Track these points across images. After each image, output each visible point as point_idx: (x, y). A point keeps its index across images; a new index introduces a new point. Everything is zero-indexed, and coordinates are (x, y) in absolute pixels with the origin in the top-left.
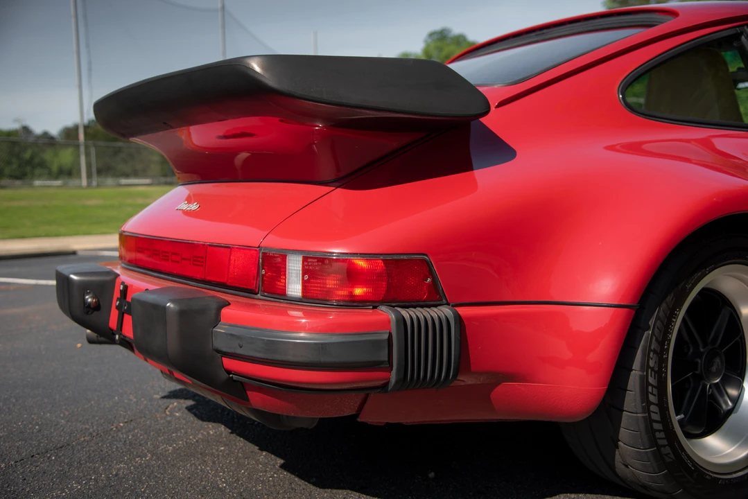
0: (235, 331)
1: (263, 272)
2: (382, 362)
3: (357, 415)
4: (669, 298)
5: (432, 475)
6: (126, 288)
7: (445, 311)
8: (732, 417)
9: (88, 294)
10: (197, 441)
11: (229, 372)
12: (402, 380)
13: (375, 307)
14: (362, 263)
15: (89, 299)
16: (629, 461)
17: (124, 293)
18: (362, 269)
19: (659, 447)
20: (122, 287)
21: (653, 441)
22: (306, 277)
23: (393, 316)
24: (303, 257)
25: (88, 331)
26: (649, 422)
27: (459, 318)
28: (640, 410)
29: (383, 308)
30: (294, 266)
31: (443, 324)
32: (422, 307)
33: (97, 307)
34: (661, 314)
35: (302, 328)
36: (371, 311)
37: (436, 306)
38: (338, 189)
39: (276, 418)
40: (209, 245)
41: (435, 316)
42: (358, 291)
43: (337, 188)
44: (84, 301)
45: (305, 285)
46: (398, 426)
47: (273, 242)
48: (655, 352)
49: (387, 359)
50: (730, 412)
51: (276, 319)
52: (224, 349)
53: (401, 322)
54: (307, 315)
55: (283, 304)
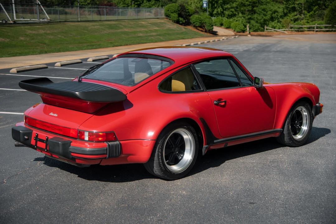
0: (75, 148)
1: (79, 135)
2: (105, 153)
3: (100, 163)
4: (164, 137)
5: (115, 176)
6: (38, 135)
7: (117, 142)
8: (182, 160)
9: (25, 136)
10: (53, 172)
11: (72, 156)
12: (109, 157)
14: (101, 134)
15: (26, 137)
16: (156, 171)
17: (37, 136)
19: (161, 167)
20: (36, 135)
21: (160, 166)
22: (89, 136)
23: (107, 144)
24: (89, 132)
26: (159, 162)
27: (120, 144)
28: (157, 160)
29: (105, 143)
30: (86, 134)
31: (117, 145)
32: (113, 142)
33: (28, 139)
34: (162, 141)
35: (88, 147)
36: (102, 143)
37: (116, 141)
38: (94, 116)
39: (81, 165)
40: (64, 127)
41: (116, 144)
42: (100, 139)
44: (25, 138)
45: (89, 138)
46: (108, 165)
47: (81, 128)
48: (160, 148)
50: (181, 159)
51: (83, 145)
52: (72, 151)
53: (109, 145)
54: (89, 144)
55: (84, 142)
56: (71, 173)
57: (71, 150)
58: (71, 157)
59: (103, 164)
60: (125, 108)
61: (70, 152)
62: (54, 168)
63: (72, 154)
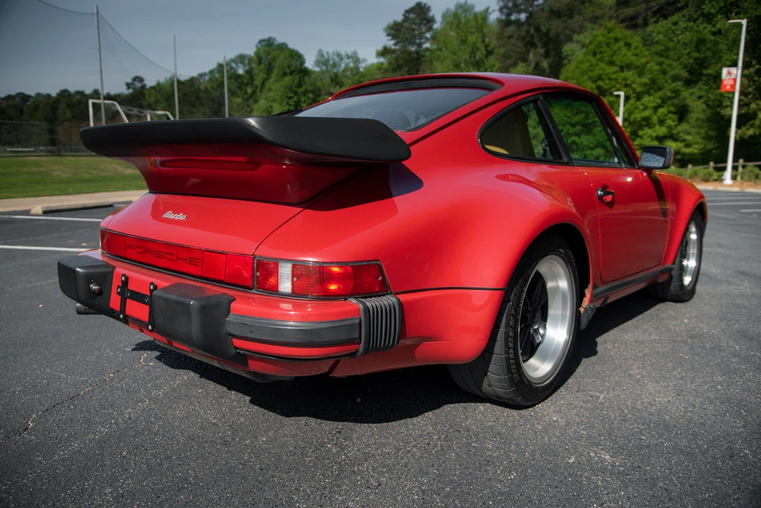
0: (246, 320)
1: (258, 274)
2: (356, 339)
3: (330, 372)
5: (359, 400)
6: (127, 278)
7: (389, 300)
8: (541, 346)
9: (92, 283)
10: (178, 386)
11: (237, 348)
12: (367, 350)
13: (345, 299)
14: (336, 269)
15: (94, 287)
16: (493, 383)
17: (125, 283)
18: (338, 273)
19: (512, 374)
20: (123, 278)
21: (509, 371)
22: (295, 279)
23: (361, 306)
24: (293, 265)
25: (78, 305)
26: (508, 359)
27: (400, 304)
28: (503, 353)
29: (352, 301)
30: (285, 270)
31: (391, 308)
32: (375, 297)
33: (100, 293)
35: (291, 318)
36: (343, 302)
37: (384, 295)
40: (206, 251)
41: (382, 303)
42: (333, 287)
43: (305, 209)
44: (90, 289)
45: (294, 285)
47: (265, 252)
48: (513, 316)
49: (358, 336)
50: (539, 344)
51: (273, 311)
52: (236, 333)
53: (366, 309)
54: (296, 307)
55: (275, 298)
56: (230, 389)
57: (230, 329)
58: (234, 351)
59: (339, 373)
60: (393, 191)
61: (230, 335)
62: (182, 372)
63: (237, 342)
